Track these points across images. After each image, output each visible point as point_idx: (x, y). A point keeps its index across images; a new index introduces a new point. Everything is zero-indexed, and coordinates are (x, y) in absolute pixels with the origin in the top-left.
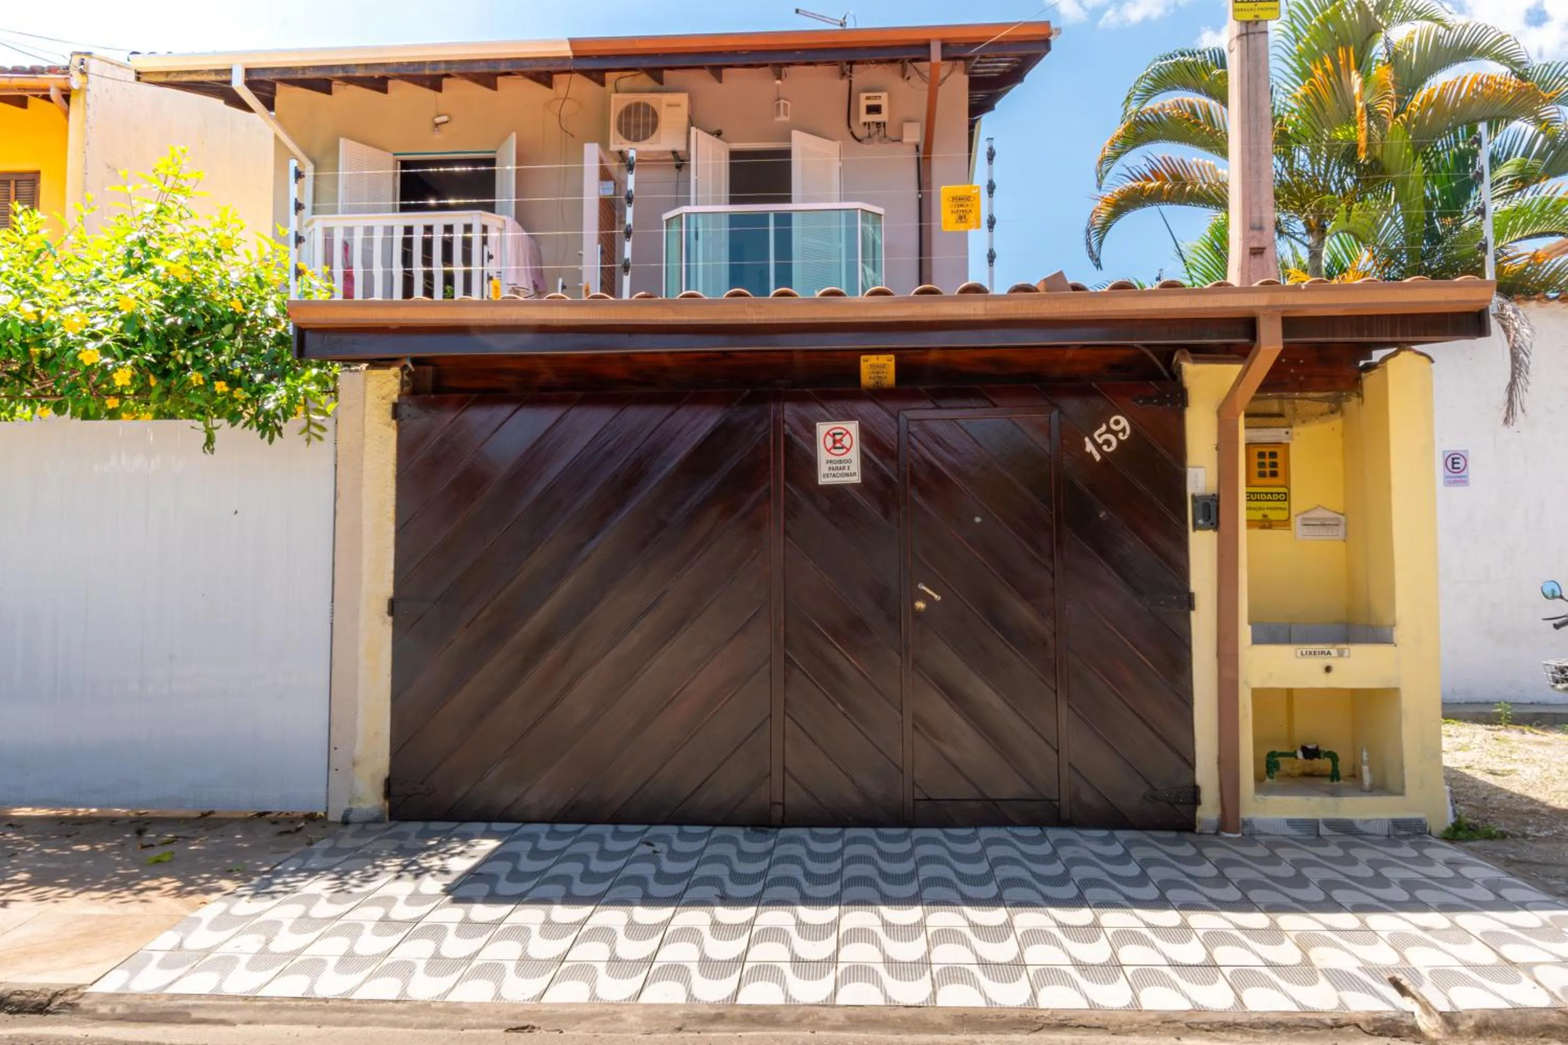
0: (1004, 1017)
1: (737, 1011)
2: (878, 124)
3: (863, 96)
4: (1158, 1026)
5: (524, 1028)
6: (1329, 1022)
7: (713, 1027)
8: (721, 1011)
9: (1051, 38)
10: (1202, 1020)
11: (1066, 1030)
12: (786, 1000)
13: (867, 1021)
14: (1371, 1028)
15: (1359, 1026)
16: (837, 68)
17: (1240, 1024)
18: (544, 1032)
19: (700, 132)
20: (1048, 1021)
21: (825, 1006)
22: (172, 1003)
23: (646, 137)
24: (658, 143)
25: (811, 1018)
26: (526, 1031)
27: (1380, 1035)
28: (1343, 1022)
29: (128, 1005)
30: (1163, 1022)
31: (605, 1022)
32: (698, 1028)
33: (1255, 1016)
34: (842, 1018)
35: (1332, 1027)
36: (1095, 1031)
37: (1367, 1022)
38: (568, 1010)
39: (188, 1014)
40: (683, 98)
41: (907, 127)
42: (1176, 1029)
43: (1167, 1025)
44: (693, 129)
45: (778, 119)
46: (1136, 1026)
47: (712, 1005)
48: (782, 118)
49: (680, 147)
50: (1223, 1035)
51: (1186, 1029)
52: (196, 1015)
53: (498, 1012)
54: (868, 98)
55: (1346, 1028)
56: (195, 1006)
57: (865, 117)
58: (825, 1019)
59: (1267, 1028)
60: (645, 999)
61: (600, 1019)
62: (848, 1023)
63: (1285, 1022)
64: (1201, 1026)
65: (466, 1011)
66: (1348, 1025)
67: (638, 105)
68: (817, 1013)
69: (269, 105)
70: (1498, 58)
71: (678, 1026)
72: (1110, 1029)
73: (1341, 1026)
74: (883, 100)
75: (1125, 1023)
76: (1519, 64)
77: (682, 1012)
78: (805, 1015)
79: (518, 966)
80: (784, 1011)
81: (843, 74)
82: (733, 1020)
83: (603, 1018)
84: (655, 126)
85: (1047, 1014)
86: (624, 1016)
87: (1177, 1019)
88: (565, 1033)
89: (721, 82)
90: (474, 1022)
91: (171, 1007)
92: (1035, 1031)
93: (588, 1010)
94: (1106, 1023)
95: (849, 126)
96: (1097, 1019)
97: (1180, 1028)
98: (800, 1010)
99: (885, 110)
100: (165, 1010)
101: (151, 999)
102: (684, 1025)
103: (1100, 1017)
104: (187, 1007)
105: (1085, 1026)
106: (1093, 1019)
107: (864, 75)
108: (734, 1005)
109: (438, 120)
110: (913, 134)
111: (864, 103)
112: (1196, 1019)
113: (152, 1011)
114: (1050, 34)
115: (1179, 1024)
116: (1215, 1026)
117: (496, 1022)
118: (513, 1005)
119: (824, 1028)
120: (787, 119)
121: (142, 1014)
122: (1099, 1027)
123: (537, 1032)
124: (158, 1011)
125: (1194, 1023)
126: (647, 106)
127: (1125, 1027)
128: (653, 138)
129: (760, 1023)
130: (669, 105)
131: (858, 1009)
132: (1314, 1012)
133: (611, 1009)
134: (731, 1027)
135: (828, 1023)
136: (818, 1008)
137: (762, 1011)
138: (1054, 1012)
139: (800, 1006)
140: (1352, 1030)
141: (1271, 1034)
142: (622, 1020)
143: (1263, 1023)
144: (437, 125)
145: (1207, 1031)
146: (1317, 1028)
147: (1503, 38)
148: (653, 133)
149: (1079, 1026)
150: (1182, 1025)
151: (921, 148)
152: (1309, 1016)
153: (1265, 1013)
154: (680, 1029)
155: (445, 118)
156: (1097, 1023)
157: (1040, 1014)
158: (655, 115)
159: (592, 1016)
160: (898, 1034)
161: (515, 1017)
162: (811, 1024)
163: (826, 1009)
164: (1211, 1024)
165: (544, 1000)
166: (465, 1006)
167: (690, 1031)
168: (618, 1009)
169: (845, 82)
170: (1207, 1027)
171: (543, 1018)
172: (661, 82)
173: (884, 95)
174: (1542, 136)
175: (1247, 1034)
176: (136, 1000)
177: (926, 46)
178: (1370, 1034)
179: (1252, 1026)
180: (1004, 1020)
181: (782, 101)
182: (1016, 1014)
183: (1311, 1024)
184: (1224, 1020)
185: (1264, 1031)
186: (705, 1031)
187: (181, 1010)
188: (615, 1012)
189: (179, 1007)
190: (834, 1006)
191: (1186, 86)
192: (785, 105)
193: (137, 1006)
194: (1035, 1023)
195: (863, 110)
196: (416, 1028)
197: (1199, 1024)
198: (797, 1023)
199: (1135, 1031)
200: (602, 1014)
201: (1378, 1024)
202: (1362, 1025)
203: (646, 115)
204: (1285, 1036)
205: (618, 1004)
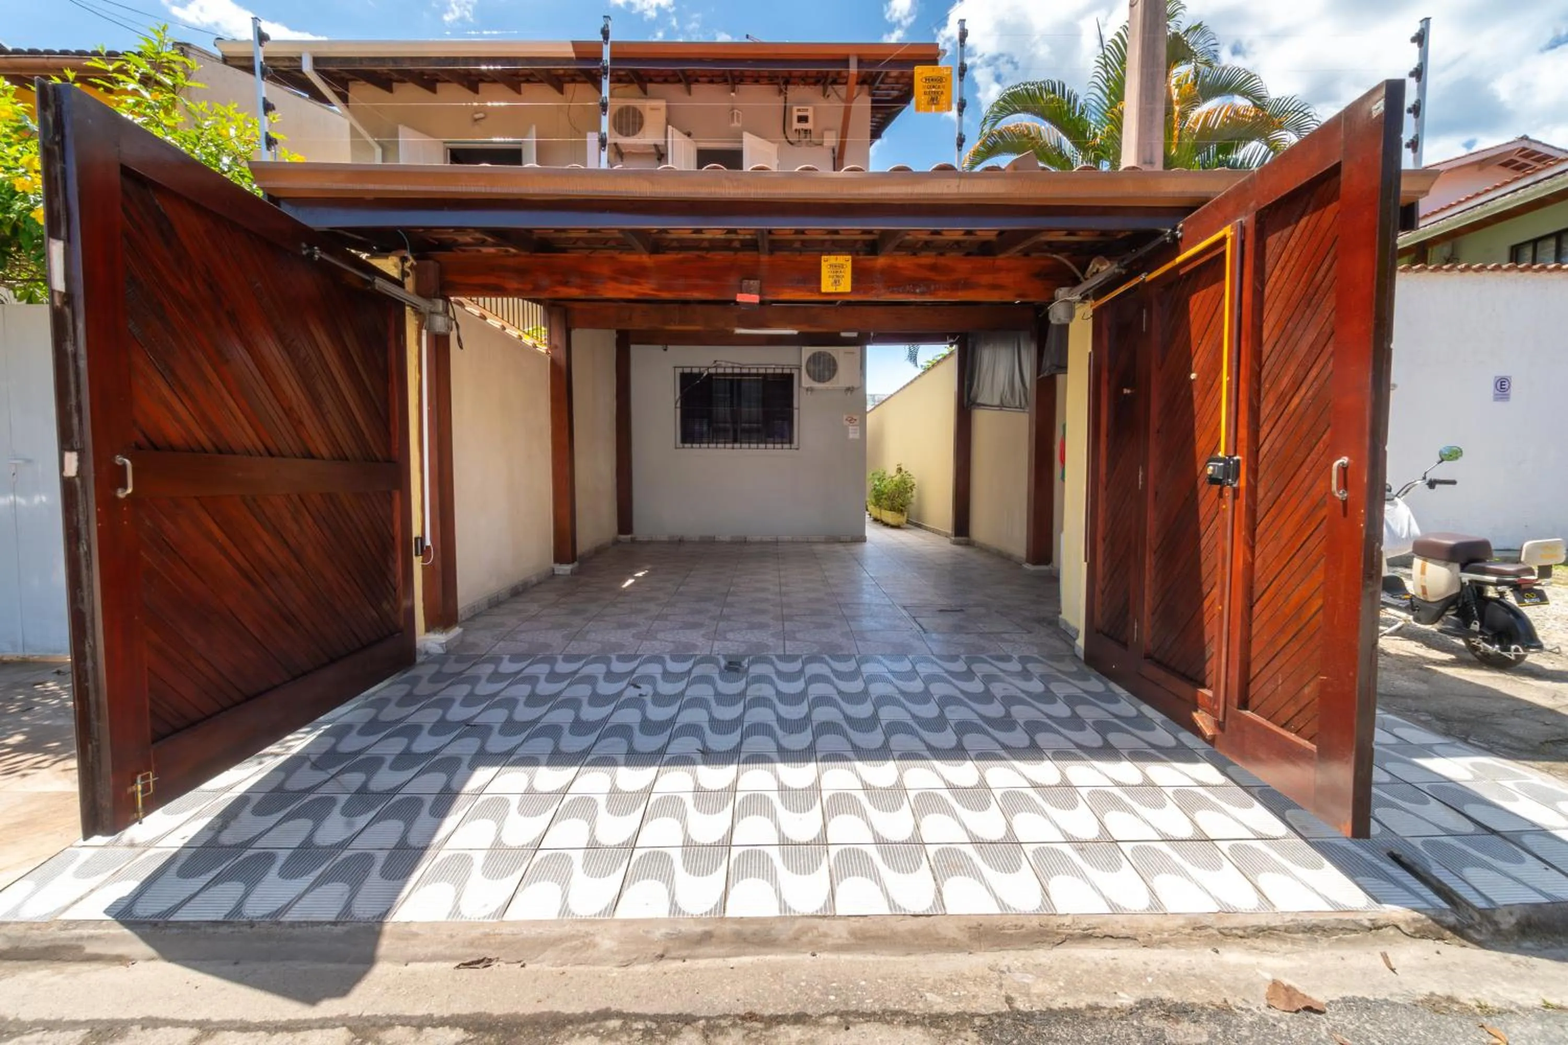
0: (1022, 927)
1: (728, 927)
2: (806, 131)
3: (795, 109)
4: (1189, 934)
5: (479, 962)
6: (1367, 923)
7: (701, 951)
8: (707, 928)
9: (939, 58)
10: (1235, 925)
11: (1092, 941)
12: (781, 910)
13: (873, 937)
14: (1412, 930)
15: (1398, 927)
16: (776, 86)
17: (1274, 928)
18: (503, 965)
19: (676, 131)
20: (1070, 931)
21: (825, 917)
22: (63, 934)
23: (634, 134)
24: (644, 137)
25: (810, 934)
26: (482, 964)
27: (1422, 937)
28: (1381, 923)
29: (9, 938)
30: (1194, 929)
31: (575, 949)
32: (684, 953)
33: (1288, 918)
34: (845, 934)
35: (1371, 929)
36: (1123, 944)
37: (1407, 923)
38: (533, 932)
39: (80, 948)
40: (662, 104)
41: (826, 134)
42: (1209, 937)
43: (1198, 932)
44: (670, 127)
45: (733, 125)
46: (1166, 935)
47: (698, 920)
48: (736, 124)
49: (660, 141)
50: (1258, 943)
51: (1220, 936)
52: (90, 949)
53: (452, 936)
54: (799, 110)
55: (1384, 929)
56: (91, 937)
57: (796, 125)
58: (825, 935)
59: (1304, 932)
60: (624, 912)
61: (568, 944)
62: (853, 941)
63: (1321, 925)
64: (1235, 931)
65: (415, 935)
66: (1386, 926)
67: (628, 107)
68: (816, 928)
69: (344, 98)
70: (1245, 94)
71: (659, 952)
72: (1140, 939)
73: (1379, 928)
74: (810, 114)
75: (1153, 931)
76: (1259, 98)
77: (663, 931)
78: (803, 932)
79: (488, 858)
80: (780, 926)
81: (780, 91)
82: (722, 941)
83: (574, 943)
84: (641, 125)
85: (1067, 921)
86: (598, 939)
87: (1208, 924)
88: (528, 967)
89: (690, 94)
90: (421, 951)
91: (62, 939)
92: (1059, 944)
93: (557, 931)
94: (1134, 933)
95: (785, 132)
96: (1123, 927)
97: (1214, 935)
98: (798, 924)
99: (811, 119)
100: (53, 943)
101: (38, 929)
102: (667, 950)
103: (1126, 924)
104: (81, 938)
105: (1112, 937)
106: (1119, 927)
107: (796, 92)
108: (723, 919)
109: (477, 116)
110: (831, 140)
111: (796, 114)
112: (1227, 924)
113: (38, 945)
114: (938, 55)
115: (1211, 931)
116: (1249, 931)
117: (448, 952)
118: (472, 925)
119: (825, 949)
120: (739, 125)
121: (26, 950)
122: (1127, 938)
123: (495, 965)
124: (46, 944)
125: (1227, 928)
126: (635, 109)
127: (1156, 937)
128: (640, 134)
129: (753, 943)
130: (653, 109)
131: (862, 920)
132: (1348, 911)
133: (583, 928)
134: (722, 951)
135: (830, 941)
136: (817, 920)
137: (755, 927)
138: (1076, 917)
139: (796, 918)
140: (1392, 932)
141: (1310, 939)
142: (595, 946)
143: (1298, 926)
144: (476, 120)
145: (1241, 937)
146: (1355, 930)
147: (1251, 77)
148: (639, 130)
149: (1105, 936)
150: (1215, 932)
151: (837, 151)
152: (1346, 917)
153: (1298, 913)
154: (662, 957)
155: (481, 115)
156: (1124, 932)
157: (1060, 921)
158: (641, 116)
159: (559, 940)
160: (909, 954)
161: (471, 944)
162: (811, 943)
163: (826, 921)
164: (1244, 929)
165: (507, 917)
166: (414, 929)
167: (674, 959)
168: (591, 929)
169: (782, 97)
170: (1240, 933)
171: (503, 945)
172: (645, 92)
173: (811, 109)
174: (1272, 153)
175: (1283, 940)
176: (19, 931)
177: (845, 62)
178: (1411, 936)
179: (1287, 930)
180: (1023, 930)
181: (736, 111)
182: (1035, 922)
183: (1349, 927)
184: (1256, 923)
185: (1300, 935)
186: (690, 957)
187: (73, 942)
188: (587, 933)
189: (72, 939)
190: (834, 917)
191: (1026, 110)
192: (738, 114)
193: (20, 939)
194: (1057, 934)
195: (795, 119)
196: (350, 963)
197: (1231, 929)
198: (794, 943)
199: (1167, 942)
200: (572, 937)
201: (1419, 925)
202: (1402, 926)
203: (634, 116)
204: (1324, 941)
205: (591, 922)
